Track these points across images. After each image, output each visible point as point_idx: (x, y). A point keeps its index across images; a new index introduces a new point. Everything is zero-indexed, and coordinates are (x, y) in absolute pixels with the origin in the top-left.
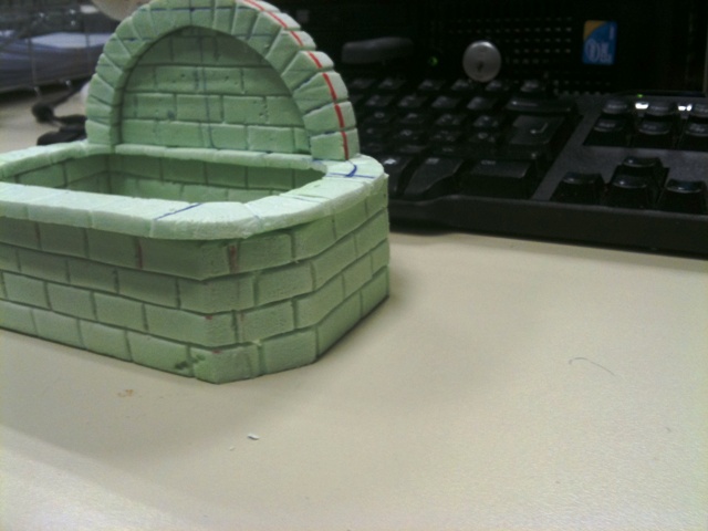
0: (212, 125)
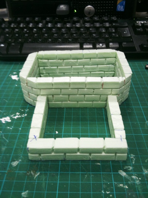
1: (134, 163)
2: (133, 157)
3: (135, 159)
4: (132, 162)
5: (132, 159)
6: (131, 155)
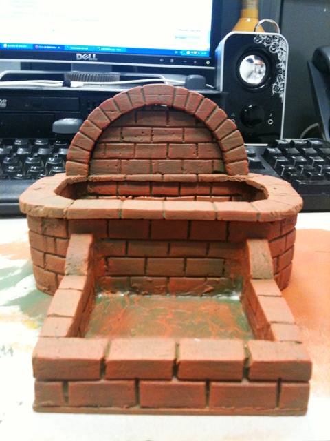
0: (160, 161)
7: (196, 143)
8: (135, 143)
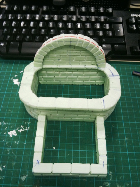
0: (70, 61)
1: (111, 179)
2: (111, 174)
3: (112, 176)
4: (110, 179)
5: (110, 176)
6: (110, 172)
7: (86, 56)
8: (61, 56)
